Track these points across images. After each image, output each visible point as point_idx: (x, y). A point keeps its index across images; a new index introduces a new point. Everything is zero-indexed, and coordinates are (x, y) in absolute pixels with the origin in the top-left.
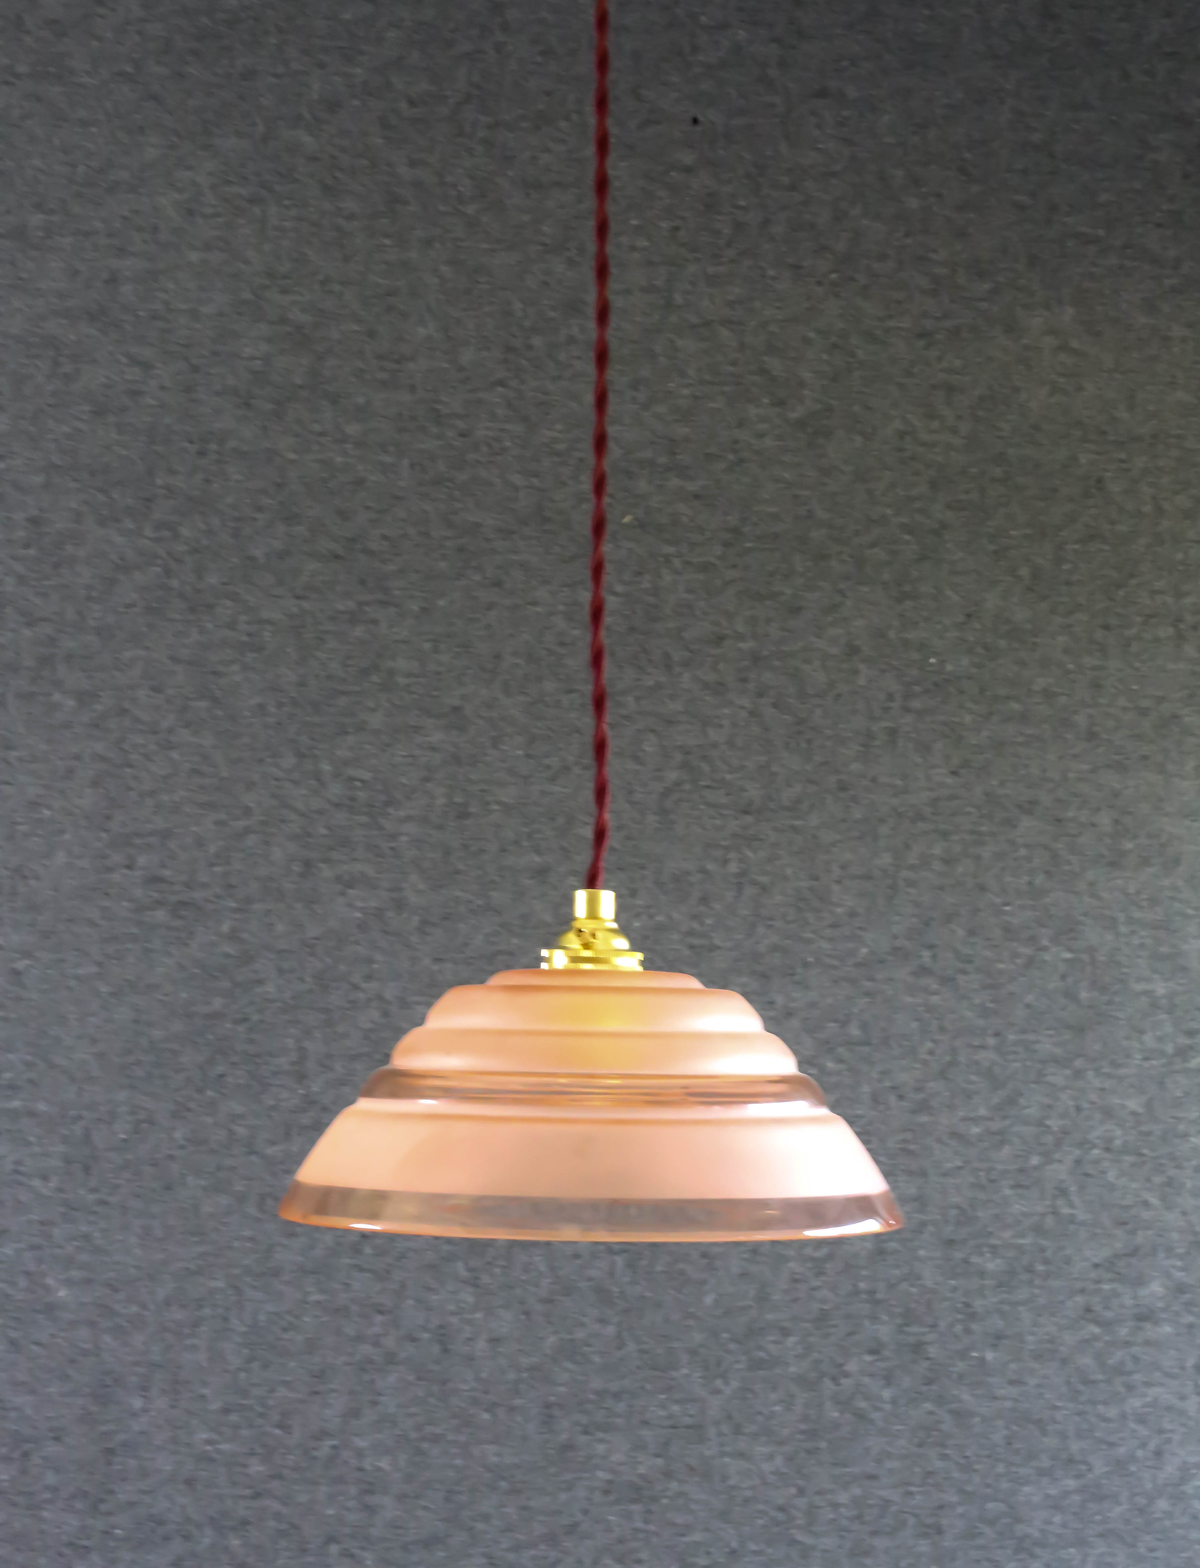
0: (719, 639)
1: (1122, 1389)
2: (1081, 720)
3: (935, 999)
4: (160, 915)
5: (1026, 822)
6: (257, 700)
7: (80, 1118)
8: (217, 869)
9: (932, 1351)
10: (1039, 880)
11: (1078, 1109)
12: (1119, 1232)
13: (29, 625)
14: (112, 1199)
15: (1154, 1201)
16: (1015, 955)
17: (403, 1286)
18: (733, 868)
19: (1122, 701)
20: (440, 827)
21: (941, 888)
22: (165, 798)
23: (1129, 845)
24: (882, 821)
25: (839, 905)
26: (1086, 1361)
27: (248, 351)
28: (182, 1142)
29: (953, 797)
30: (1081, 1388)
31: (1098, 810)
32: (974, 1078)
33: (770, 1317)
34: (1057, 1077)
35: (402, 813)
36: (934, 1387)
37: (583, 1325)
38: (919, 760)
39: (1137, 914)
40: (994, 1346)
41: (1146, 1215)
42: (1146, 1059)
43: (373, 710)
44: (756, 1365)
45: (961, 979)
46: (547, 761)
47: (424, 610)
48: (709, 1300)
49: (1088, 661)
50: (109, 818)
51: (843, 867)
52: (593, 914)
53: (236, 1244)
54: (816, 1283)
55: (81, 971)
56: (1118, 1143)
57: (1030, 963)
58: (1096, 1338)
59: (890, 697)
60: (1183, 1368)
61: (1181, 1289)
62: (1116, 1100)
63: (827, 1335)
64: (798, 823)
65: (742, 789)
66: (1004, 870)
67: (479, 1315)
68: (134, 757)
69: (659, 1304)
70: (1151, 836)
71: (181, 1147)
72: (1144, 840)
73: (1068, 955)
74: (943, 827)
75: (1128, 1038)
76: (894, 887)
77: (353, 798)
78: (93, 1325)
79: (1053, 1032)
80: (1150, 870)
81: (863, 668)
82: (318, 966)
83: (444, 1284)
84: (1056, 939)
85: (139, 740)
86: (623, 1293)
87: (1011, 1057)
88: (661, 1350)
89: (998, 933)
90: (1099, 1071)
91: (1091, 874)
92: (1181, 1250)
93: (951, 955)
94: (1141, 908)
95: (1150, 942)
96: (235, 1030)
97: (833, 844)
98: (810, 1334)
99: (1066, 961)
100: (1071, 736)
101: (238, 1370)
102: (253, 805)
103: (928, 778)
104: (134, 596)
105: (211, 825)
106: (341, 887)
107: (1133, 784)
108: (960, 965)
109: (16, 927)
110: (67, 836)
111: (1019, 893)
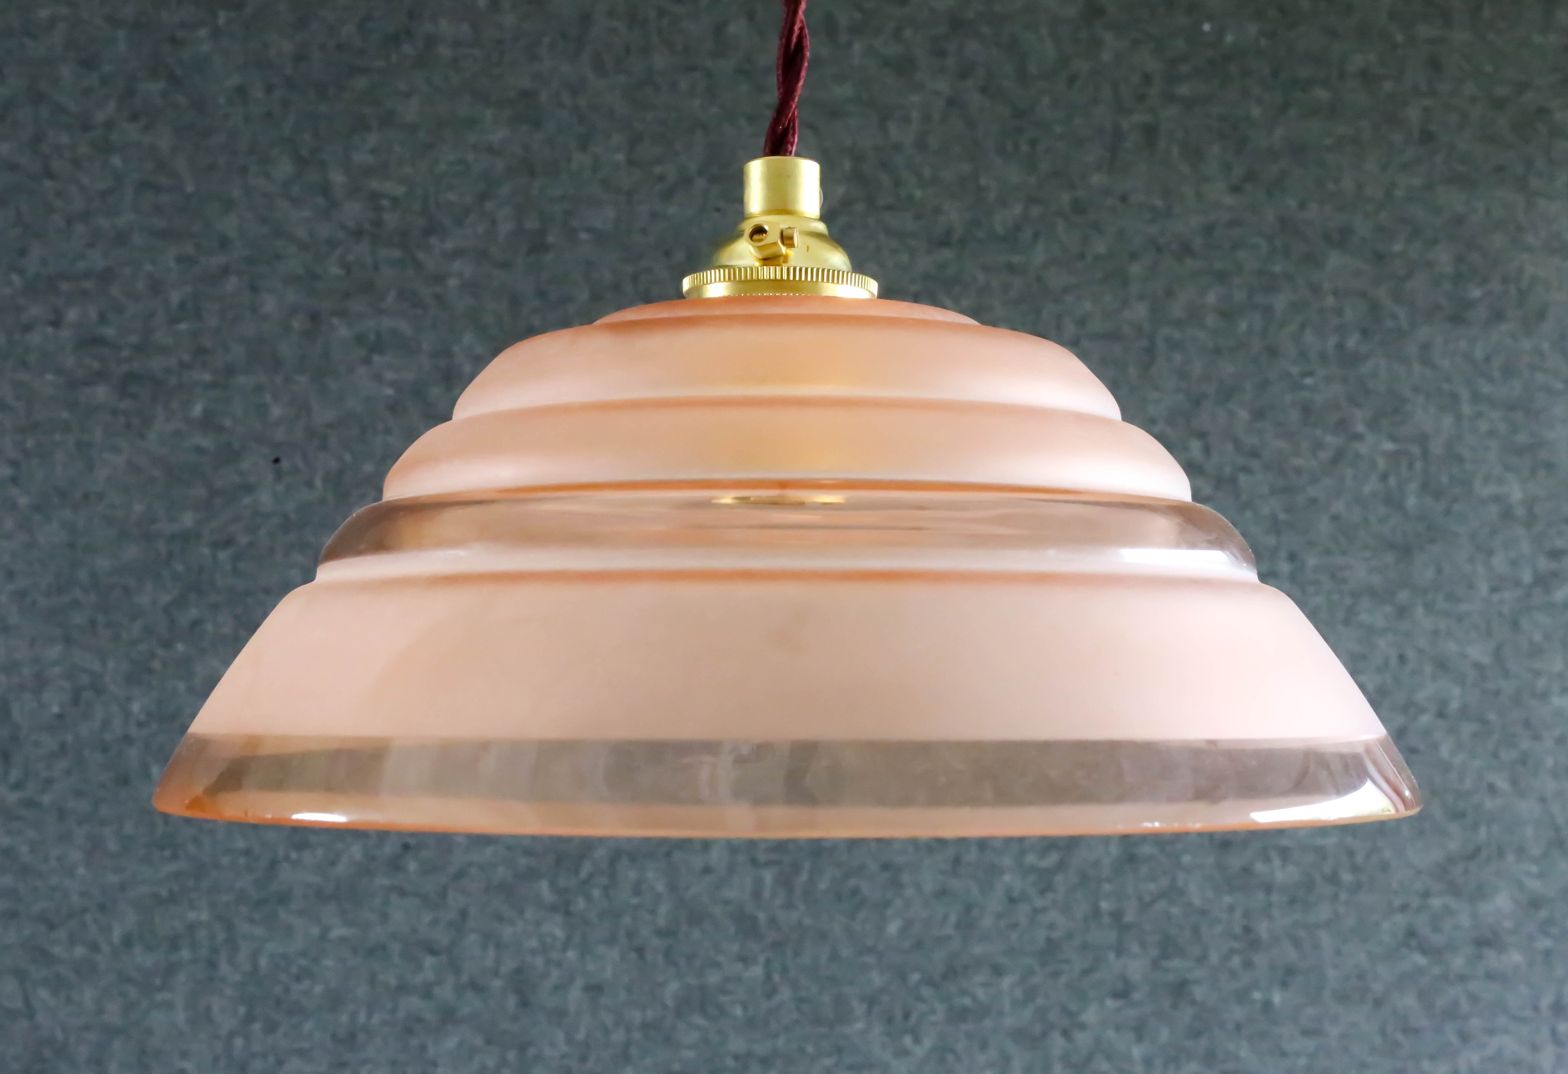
1: (1454, 1039)
2: (1413, 114)
4: (101, 393)
5: (1335, 260)
6: (235, 80)
8: (183, 326)
9: (1199, 993)
10: (1352, 341)
11: (1402, 659)
12: (1454, 828)
14: (46, 799)
15: (1502, 783)
16: (1318, 446)
17: (464, 914)
19: (1469, 88)
20: (505, 265)
21: (1217, 351)
22: (103, 222)
23: (1476, 293)
24: (1134, 256)
28: (142, 718)
29: (1233, 223)
30: (1400, 1037)
31: (1435, 242)
33: (978, 950)
34: (1372, 615)
35: (449, 245)
36: (1203, 1042)
37: (717, 965)
38: (1187, 170)
39: (1486, 388)
40: (1284, 985)
41: (1490, 804)
42: (1494, 590)
43: (408, 95)
44: (958, 1015)
45: (1242, 478)
46: (658, 170)
48: (893, 928)
49: (1423, 30)
50: (23, 252)
51: (1081, 322)
53: (225, 860)
54: (1039, 903)
56: (1454, 705)
57: (1338, 457)
58: (1420, 971)
59: (1147, 79)
60: (1536, 1009)
61: (1535, 903)
62: (1452, 647)
63: (1056, 974)
64: (1016, 259)
65: (937, 211)
66: (1303, 326)
67: (571, 954)
68: (56, 165)
69: (823, 936)
70: (1505, 280)
71: (140, 725)
72: (1496, 285)
73: (1389, 446)
74: (1218, 265)
75: (1471, 560)
76: (1150, 351)
77: (378, 223)
78: (21, 975)
79: (1368, 554)
80: (1504, 327)
81: (1108, 37)
82: (333, 464)
83: (521, 912)
84: (1373, 424)
85: (64, 139)
86: (772, 921)
87: (1310, 589)
88: (826, 999)
89: (1294, 416)
90: (1429, 608)
91: (1423, 332)
92: (1536, 851)
93: (1230, 447)
94: (1491, 380)
95: (1502, 427)
96: (214, 557)
97: (1066, 290)
98: (1031, 972)
99: (1386, 454)
100: (1397, 138)
101: (231, 1035)
102: (232, 233)
103: (1199, 195)
105: (171, 263)
106: (363, 352)
107: (1481, 206)
108: (1242, 460)
111: (1323, 359)
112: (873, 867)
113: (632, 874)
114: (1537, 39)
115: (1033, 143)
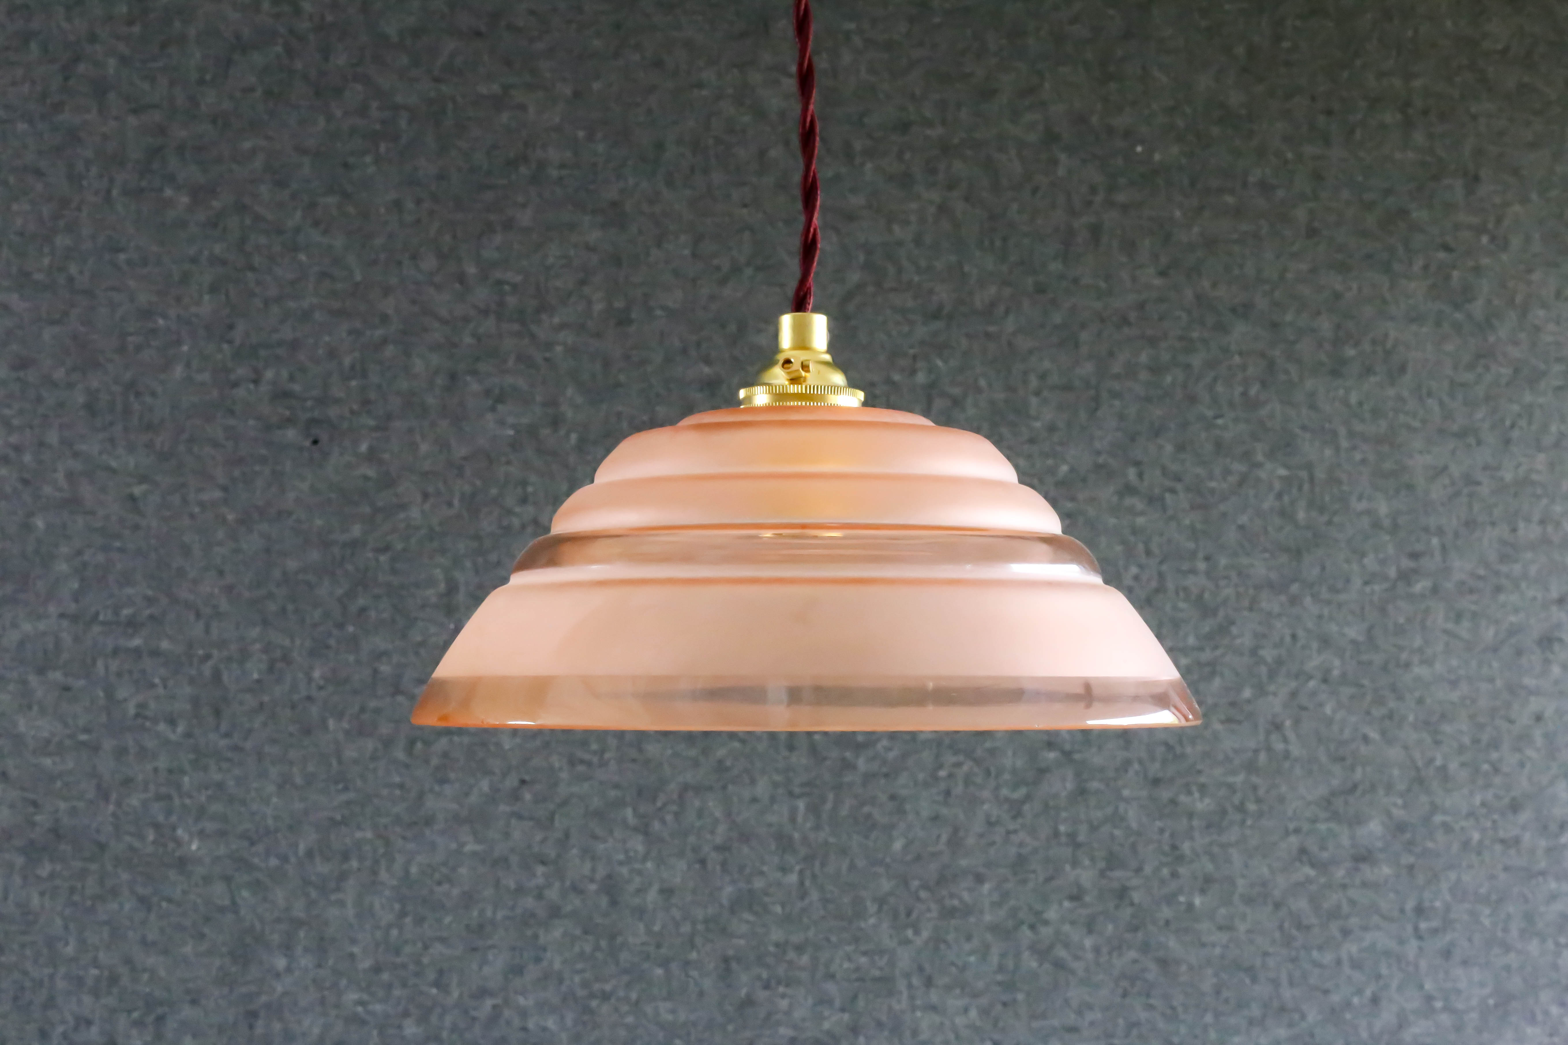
0: (904, 127)
1: (1337, 934)
2: (1301, 214)
3: (1140, 521)
4: (291, 434)
5: (1240, 328)
6: (393, 195)
7: (208, 657)
8: (354, 383)
9: (1136, 897)
10: (1254, 391)
11: (1294, 637)
12: (1337, 769)
13: (135, 111)
14: (248, 745)
15: (1374, 735)
16: (1227, 472)
17: (567, 834)
19: (1345, 194)
20: (598, 335)
21: (1148, 399)
22: (292, 304)
23: (1350, 352)
24: (1083, 326)
25: (1037, 419)
26: (1301, 904)
28: (322, 683)
29: (1161, 300)
30: (1294, 932)
31: (1319, 313)
32: (1182, 605)
33: (964, 863)
34: (1271, 603)
35: (556, 320)
36: (1140, 935)
37: (762, 873)
38: (1124, 259)
39: (1359, 427)
40: (1203, 891)
41: (1364, 750)
42: (1366, 583)
43: (524, 206)
44: (949, 913)
45: (1169, 498)
46: (716, 262)
47: (577, 94)
48: (898, 845)
49: (1309, 150)
50: (231, 327)
51: (1043, 377)
52: (802, 342)
53: (385, 792)
54: (1012, 826)
55: (205, 497)
56: (1336, 673)
57: (1243, 480)
58: (1310, 881)
59: (1093, 190)
60: (1402, 911)
61: (1401, 828)
62: (1334, 628)
63: (1024, 882)
64: (992, 329)
65: (931, 292)
66: (1215, 379)
67: (649, 865)
68: (257, 260)
69: (844, 851)
70: (1374, 342)
71: (321, 688)
72: (1367, 347)
73: (1283, 472)
74: (1149, 333)
75: (1348, 561)
76: (1097, 399)
77: (501, 304)
78: (228, 879)
79: (1267, 555)
80: (1373, 379)
81: (1063, 157)
82: (467, 488)
83: (611, 832)
84: (1271, 455)
85: (263, 240)
86: (805, 839)
87: (1222, 583)
88: (846, 900)
89: (1208, 449)
90: (1315, 597)
91: (1309, 384)
92: (1401, 787)
93: (1158, 472)
94: (1363, 421)
95: (1372, 457)
96: (377, 560)
97: (1031, 352)
98: (1006, 880)
99: (1281, 478)
100: (1289, 233)
101: (390, 926)
102: (390, 312)
103: (1134, 279)
104: (252, 79)
105: (344, 335)
106: (490, 402)
107: (1355, 286)
108: (1168, 483)
109: (131, 448)
110: (185, 348)
111: (1231, 404)
112: (883, 798)
113: (697, 803)
114: (1398, 156)
115: (1005, 239)
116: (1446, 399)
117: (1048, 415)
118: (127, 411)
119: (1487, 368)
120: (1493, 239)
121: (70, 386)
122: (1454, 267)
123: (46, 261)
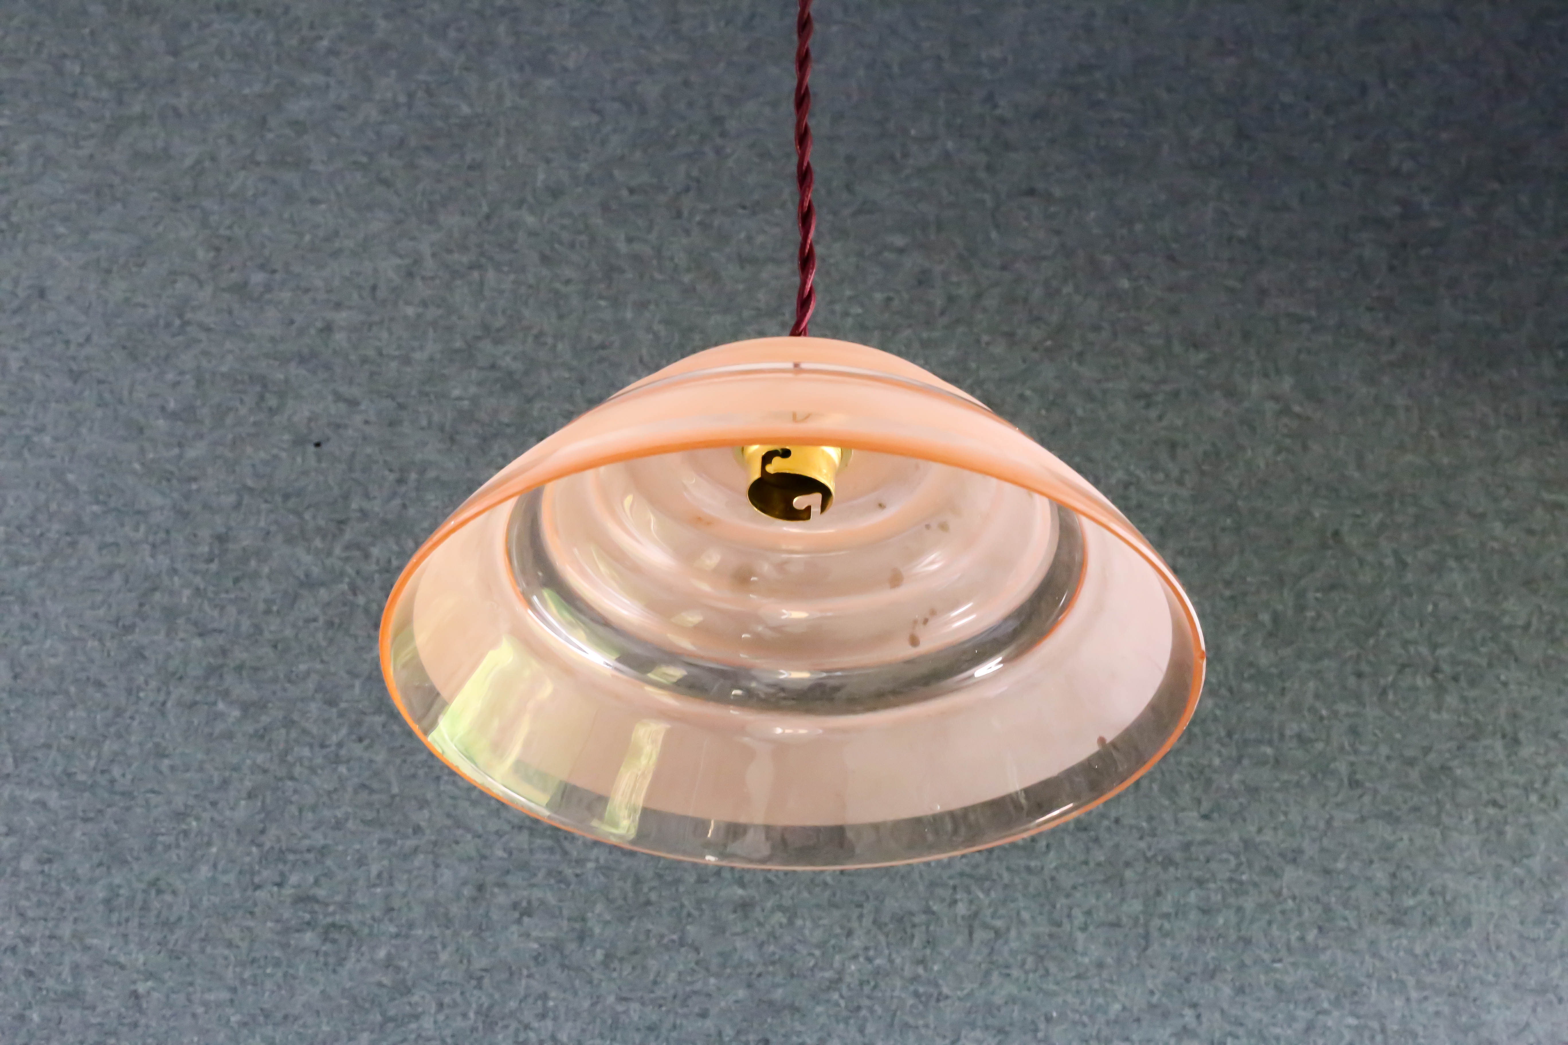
2: (1342, 767)
4: (309, 938)
5: (1290, 873)
8: (379, 890)
10: (1312, 935)
13: (201, 635)
18: (962, 909)
19: (1384, 750)
21: (1201, 940)
22: (327, 813)
23: (1410, 903)
24: (1128, 865)
25: (1084, 954)
27: (456, 393)
29: (1206, 842)
31: (1371, 862)
39: (1429, 979)
49: (1342, 708)
50: (263, 832)
51: (1088, 913)
55: (211, 997)
57: (1310, 1027)
64: (1033, 864)
68: (297, 770)
70: (1432, 893)
72: (1424, 896)
74: (1197, 874)
76: (1146, 936)
82: (486, 1001)
84: (1336, 1003)
85: (306, 752)
89: (1270, 993)
91: (1370, 931)
93: (1217, 1015)
94: (1432, 971)
95: (1446, 1010)
97: (1074, 888)
99: (1351, 1028)
100: (1332, 784)
102: (423, 824)
103: (1177, 822)
104: (317, 611)
105: (375, 844)
106: (516, 915)
107: (1406, 837)
108: (1228, 1028)
109: (143, 944)
110: (214, 850)
111: (1289, 948)
116: (1517, 953)
117: (1096, 951)
118: (145, 908)
119: (1557, 924)
120: (1542, 797)
121: (92, 881)
122: (1506, 822)
123: (92, 763)
